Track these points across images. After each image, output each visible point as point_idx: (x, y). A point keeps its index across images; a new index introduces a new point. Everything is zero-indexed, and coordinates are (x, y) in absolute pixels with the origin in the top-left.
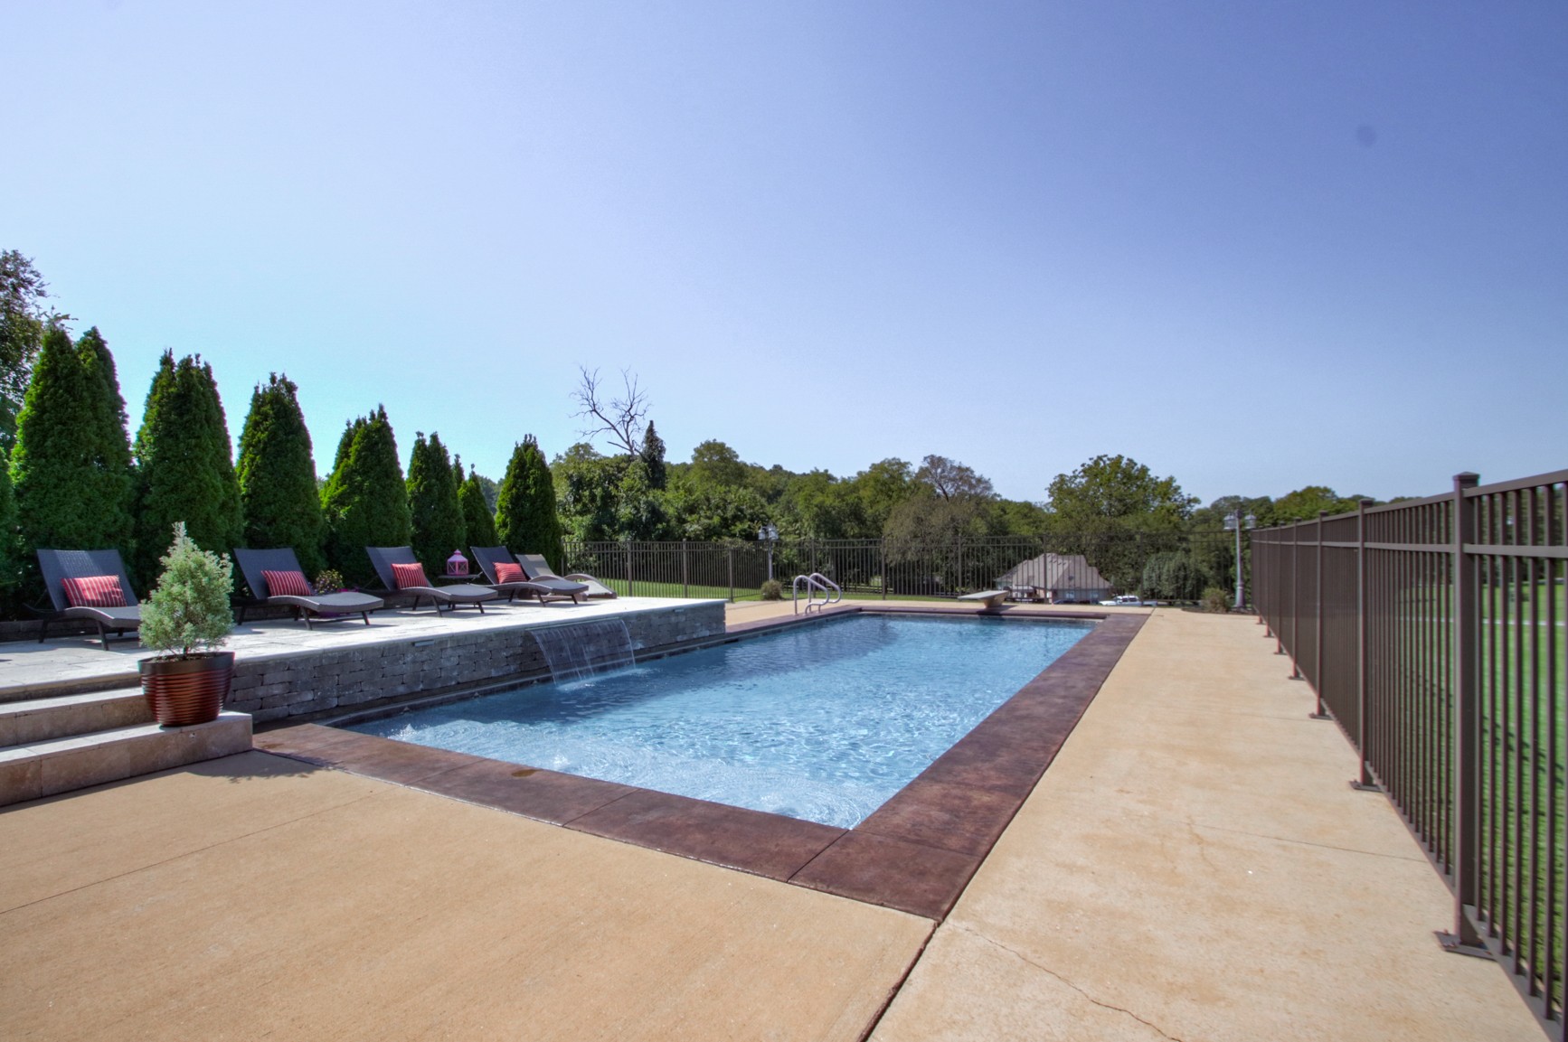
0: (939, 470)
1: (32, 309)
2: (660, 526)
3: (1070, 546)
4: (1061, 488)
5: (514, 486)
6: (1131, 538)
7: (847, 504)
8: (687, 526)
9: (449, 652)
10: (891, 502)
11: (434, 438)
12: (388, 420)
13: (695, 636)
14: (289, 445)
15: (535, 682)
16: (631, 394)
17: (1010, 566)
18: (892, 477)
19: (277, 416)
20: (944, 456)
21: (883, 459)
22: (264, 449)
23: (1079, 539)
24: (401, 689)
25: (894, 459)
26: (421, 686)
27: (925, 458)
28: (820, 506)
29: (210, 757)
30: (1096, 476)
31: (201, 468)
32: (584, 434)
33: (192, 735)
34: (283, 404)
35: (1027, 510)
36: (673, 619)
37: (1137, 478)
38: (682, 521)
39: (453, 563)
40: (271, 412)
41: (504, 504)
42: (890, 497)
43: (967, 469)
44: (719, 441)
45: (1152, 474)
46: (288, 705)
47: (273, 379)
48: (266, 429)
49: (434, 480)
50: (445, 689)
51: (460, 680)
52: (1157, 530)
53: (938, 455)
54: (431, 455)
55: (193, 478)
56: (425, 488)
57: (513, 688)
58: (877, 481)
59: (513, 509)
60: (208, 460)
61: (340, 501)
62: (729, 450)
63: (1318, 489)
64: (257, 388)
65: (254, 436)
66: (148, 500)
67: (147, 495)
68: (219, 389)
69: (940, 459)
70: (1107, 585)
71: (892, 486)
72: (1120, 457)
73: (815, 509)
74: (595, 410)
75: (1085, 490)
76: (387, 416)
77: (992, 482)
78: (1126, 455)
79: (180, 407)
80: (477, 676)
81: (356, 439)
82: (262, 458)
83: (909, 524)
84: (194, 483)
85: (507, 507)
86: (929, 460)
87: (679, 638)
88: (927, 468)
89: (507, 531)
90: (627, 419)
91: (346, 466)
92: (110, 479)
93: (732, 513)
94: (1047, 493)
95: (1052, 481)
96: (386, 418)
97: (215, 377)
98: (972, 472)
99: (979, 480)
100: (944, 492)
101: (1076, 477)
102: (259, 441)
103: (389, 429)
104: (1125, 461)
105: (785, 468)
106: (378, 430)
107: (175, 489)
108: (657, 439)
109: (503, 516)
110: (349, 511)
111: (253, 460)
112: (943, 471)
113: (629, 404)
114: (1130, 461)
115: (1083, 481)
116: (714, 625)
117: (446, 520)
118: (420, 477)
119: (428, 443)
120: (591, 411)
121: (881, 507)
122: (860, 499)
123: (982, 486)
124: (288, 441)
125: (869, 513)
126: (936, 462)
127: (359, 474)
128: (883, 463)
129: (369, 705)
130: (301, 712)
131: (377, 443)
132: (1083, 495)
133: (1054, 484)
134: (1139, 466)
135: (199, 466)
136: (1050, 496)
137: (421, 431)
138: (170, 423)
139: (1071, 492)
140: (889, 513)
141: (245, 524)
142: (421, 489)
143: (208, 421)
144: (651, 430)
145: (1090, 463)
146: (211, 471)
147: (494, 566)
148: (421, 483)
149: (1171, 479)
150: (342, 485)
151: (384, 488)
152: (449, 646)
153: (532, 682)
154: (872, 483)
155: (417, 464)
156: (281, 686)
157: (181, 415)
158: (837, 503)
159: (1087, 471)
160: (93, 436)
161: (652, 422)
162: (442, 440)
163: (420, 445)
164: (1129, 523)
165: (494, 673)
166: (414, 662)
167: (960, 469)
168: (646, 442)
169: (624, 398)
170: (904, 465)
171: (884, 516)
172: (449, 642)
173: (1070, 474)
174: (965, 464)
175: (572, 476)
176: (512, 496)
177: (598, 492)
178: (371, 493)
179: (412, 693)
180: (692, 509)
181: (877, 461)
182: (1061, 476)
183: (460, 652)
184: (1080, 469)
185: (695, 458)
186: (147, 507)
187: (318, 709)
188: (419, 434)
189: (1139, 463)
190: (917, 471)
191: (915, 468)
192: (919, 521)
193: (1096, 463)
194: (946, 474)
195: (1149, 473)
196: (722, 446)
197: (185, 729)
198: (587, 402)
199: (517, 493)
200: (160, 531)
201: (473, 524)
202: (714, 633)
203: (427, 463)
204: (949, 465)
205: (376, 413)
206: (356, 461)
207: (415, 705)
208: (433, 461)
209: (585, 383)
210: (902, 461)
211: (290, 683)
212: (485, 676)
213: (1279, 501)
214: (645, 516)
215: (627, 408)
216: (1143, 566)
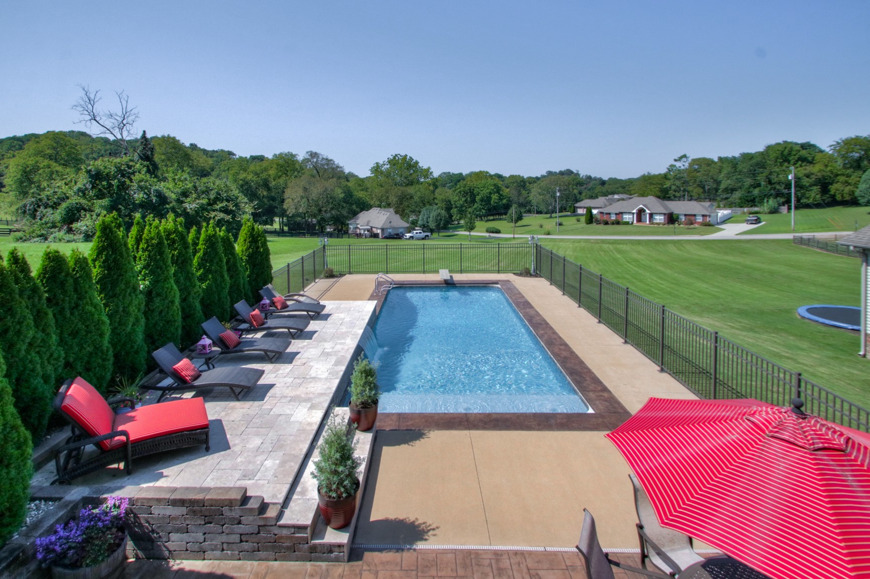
0: (315, 160)
3: (384, 204)
4: (377, 169)
6: (412, 197)
7: (261, 179)
10: (287, 178)
17: (355, 214)
18: (286, 162)
20: (318, 152)
21: (281, 152)
23: (388, 198)
25: (289, 152)
27: (307, 152)
28: (243, 180)
30: (394, 165)
35: (361, 182)
37: (413, 166)
38: (180, 202)
42: (286, 175)
43: (331, 160)
45: (420, 165)
52: (424, 194)
53: (314, 151)
58: (278, 165)
69: (316, 153)
70: (408, 225)
71: (288, 168)
72: (406, 155)
73: (240, 181)
75: (388, 171)
78: (409, 155)
83: (300, 192)
86: (309, 153)
88: (308, 158)
90: (121, 126)
94: (370, 172)
95: (372, 166)
98: (333, 161)
99: (337, 167)
100: (318, 172)
101: (384, 165)
104: (408, 158)
112: (317, 160)
113: (122, 116)
114: (411, 158)
115: (388, 166)
120: (89, 119)
121: (281, 181)
122: (269, 176)
123: (339, 169)
125: (272, 184)
126: (314, 155)
128: (281, 154)
132: (388, 175)
133: (374, 167)
134: (415, 161)
136: (371, 174)
139: (382, 173)
140: (286, 184)
144: (144, 136)
145: (392, 158)
149: (429, 168)
154: (275, 166)
158: (255, 179)
159: (390, 162)
161: (144, 132)
164: (411, 190)
167: (327, 160)
168: (141, 145)
169: (118, 111)
170: (295, 156)
171: (283, 186)
173: (382, 163)
174: (330, 157)
175: (90, 171)
177: (115, 182)
181: (278, 153)
182: (377, 163)
184: (386, 160)
189: (415, 159)
190: (301, 159)
191: (300, 158)
192: (305, 189)
193: (394, 158)
194: (319, 162)
195: (419, 164)
198: (87, 113)
204: (320, 157)
209: (86, 99)
210: (294, 153)
214: (154, 199)
215: (120, 120)
216: (420, 212)
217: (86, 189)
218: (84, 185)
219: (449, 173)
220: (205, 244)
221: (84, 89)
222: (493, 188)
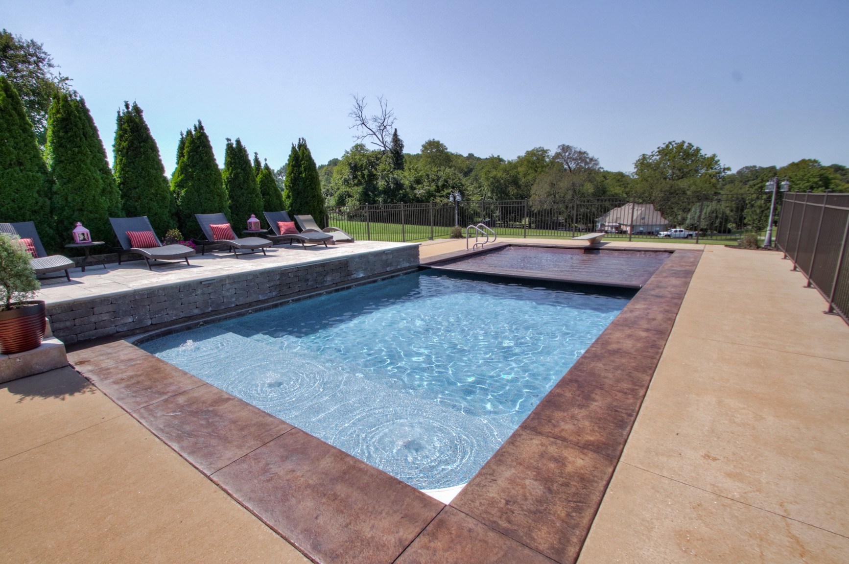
0: (567, 154)
1: (48, 76)
2: (401, 192)
3: (643, 199)
4: (643, 164)
5: (292, 172)
6: (684, 193)
7: (510, 176)
8: (416, 191)
9: (228, 286)
10: (536, 174)
11: (238, 142)
12: (205, 131)
13: (399, 267)
14: (142, 150)
15: (291, 301)
16: (384, 113)
17: (605, 211)
18: (538, 158)
19: (132, 131)
20: (570, 145)
21: (533, 148)
22: (127, 153)
23: (651, 194)
24: (196, 311)
25: (540, 148)
26: (210, 309)
27: (559, 146)
28: (494, 178)
29: (36, 372)
30: (666, 155)
31: (85, 167)
32: (358, 138)
33: (18, 360)
34: (136, 123)
35: (620, 177)
36: (384, 257)
37: (693, 155)
38: (413, 188)
39: (250, 223)
40: (128, 128)
41: (288, 184)
42: (536, 171)
43: (585, 153)
44: (436, 140)
45: (703, 152)
46: (116, 326)
47: (127, 106)
48: (126, 140)
49: (239, 170)
50: (230, 309)
51: (238, 303)
52: (702, 188)
53: (567, 144)
54: (236, 153)
55: (80, 173)
56: (234, 175)
57: (276, 306)
58: (529, 162)
59: (293, 186)
60: (88, 161)
61: (180, 185)
62: (442, 145)
63: (810, 160)
64: (119, 112)
65: (120, 144)
66: (55, 188)
67: (54, 185)
68: (91, 114)
69: (568, 147)
70: (667, 222)
71: (538, 165)
72: (684, 142)
73: (491, 179)
74: (363, 124)
75: (657, 164)
76: (204, 128)
77: (599, 160)
78: (687, 141)
79: (65, 127)
80: (249, 300)
81: (187, 144)
82: (127, 159)
83: (547, 188)
84: (81, 176)
85: (289, 186)
86: (561, 148)
87: (388, 269)
88: (560, 153)
89: (290, 201)
90: (382, 128)
91: (183, 162)
92: (28, 176)
93: (442, 183)
94: (634, 166)
95: (638, 158)
96: (203, 130)
97: (88, 105)
98: (587, 154)
99: (591, 160)
100: (569, 167)
101: (653, 156)
102: (124, 148)
103: (206, 137)
104: (686, 145)
105: (475, 155)
106: (199, 138)
107: (69, 181)
108: (399, 140)
109: (287, 191)
110: (186, 191)
111: (121, 160)
112: (570, 154)
113: (383, 118)
114: (690, 144)
115: (658, 158)
116: (412, 259)
117: (250, 195)
118: (231, 168)
119: (234, 146)
120: (361, 124)
121: (530, 178)
122: (518, 173)
123: (593, 163)
124: (141, 147)
125: (523, 181)
126: (565, 148)
127: (191, 167)
128: (533, 150)
129: (174, 322)
130: (125, 330)
131: (199, 147)
132: (656, 167)
133: (639, 160)
134: (695, 148)
135: (83, 165)
136: (635, 168)
137: (229, 138)
138: (59, 137)
139: (649, 165)
140: (535, 180)
141: (123, 202)
142: (232, 176)
143: (85, 136)
144: (395, 135)
145: (664, 146)
146: (92, 168)
147: (278, 224)
148: (232, 172)
149: (714, 156)
150: (181, 175)
151: (206, 176)
152: (227, 282)
153: (288, 302)
154: (526, 163)
155: (229, 159)
156: (107, 314)
157: (66, 132)
158: (504, 176)
159: (661, 151)
160: (11, 149)
161: (396, 130)
162: (243, 144)
163: (229, 147)
164: (683, 184)
165: (261, 298)
166: (203, 294)
167: (580, 153)
168: (393, 142)
169: (379, 115)
170: (545, 151)
171: (532, 182)
172: (227, 280)
173: (650, 154)
174: (583, 150)
175: (351, 163)
176: (291, 179)
177: (366, 172)
178: (199, 180)
179: (204, 313)
180: (418, 181)
181: (530, 149)
182: (644, 155)
183: (236, 286)
184: (657, 150)
185: (423, 151)
186: (56, 193)
187: (137, 327)
188: (228, 140)
189: (695, 146)
190: (553, 155)
191: (552, 153)
192: (552, 185)
193: (667, 146)
194: (571, 156)
195: (701, 152)
196: (438, 142)
197: (11, 356)
198: (359, 119)
199: (294, 177)
200: (66, 208)
201: (268, 197)
202: (412, 264)
203: (235, 159)
204: (573, 150)
205: (197, 126)
206: (188, 159)
207: (207, 320)
208: (238, 157)
209: (357, 106)
210: (545, 149)
211: (114, 312)
212: (255, 300)
213: (783, 169)
214: (392, 186)
215: (382, 122)
216: (689, 210)
217: (349, 179)
218: (348, 176)
219: (755, 167)
221: (355, 97)
222: (816, 179)
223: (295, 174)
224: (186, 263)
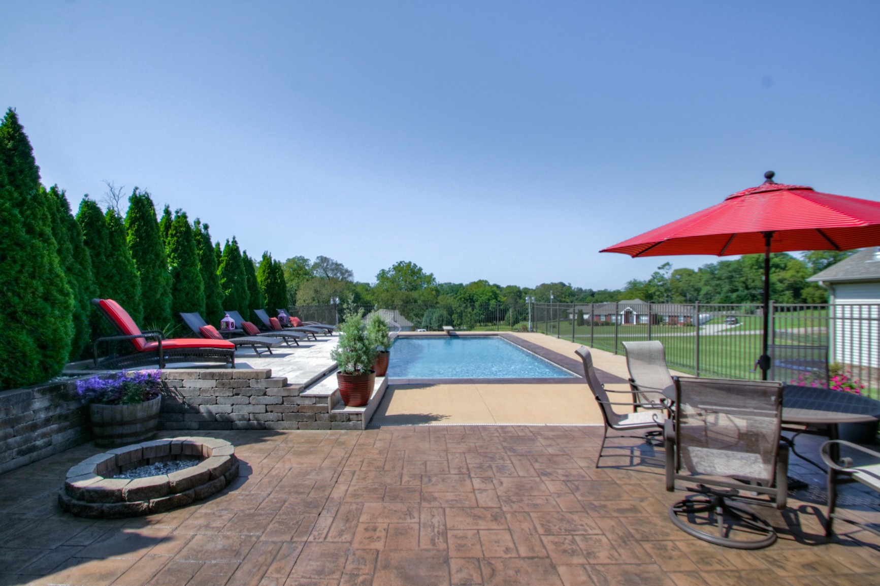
0: (325, 264)
4: (382, 275)
6: (416, 302)
10: (299, 281)
18: (299, 266)
20: (329, 257)
21: (294, 256)
22: (202, 259)
23: (393, 302)
25: (301, 257)
27: (318, 257)
30: (399, 271)
35: (366, 286)
37: (417, 273)
40: (202, 240)
42: (299, 278)
43: (341, 265)
45: (424, 271)
52: (427, 298)
53: (325, 256)
58: (290, 268)
61: (224, 286)
63: (483, 281)
69: (326, 258)
70: (413, 325)
71: (300, 272)
72: (410, 263)
75: (394, 278)
77: (353, 271)
79: (187, 238)
83: (311, 294)
86: (320, 258)
88: (318, 263)
94: (376, 279)
95: (378, 273)
98: (343, 266)
99: (347, 271)
100: (327, 276)
101: (390, 271)
104: (412, 264)
112: (327, 265)
114: (415, 264)
115: (394, 272)
121: (294, 283)
123: (347, 274)
126: (323, 260)
128: (294, 259)
132: (393, 281)
133: (380, 274)
134: (418, 267)
136: (377, 280)
139: (388, 278)
140: (298, 287)
145: (396, 264)
149: (432, 275)
159: (395, 268)
164: (415, 294)
167: (336, 264)
170: (306, 260)
171: (296, 288)
173: (387, 270)
174: (339, 262)
178: (238, 282)
181: (291, 257)
182: (383, 270)
184: (392, 267)
189: (419, 265)
190: (313, 264)
191: (312, 262)
192: (316, 291)
193: (399, 264)
194: (329, 266)
204: (330, 262)
210: (305, 258)
213: (467, 285)
216: (423, 315)
219: (450, 283)
220: (228, 256)
221: (109, 185)
222: (491, 294)
223: (271, 279)
224: (296, 345)
